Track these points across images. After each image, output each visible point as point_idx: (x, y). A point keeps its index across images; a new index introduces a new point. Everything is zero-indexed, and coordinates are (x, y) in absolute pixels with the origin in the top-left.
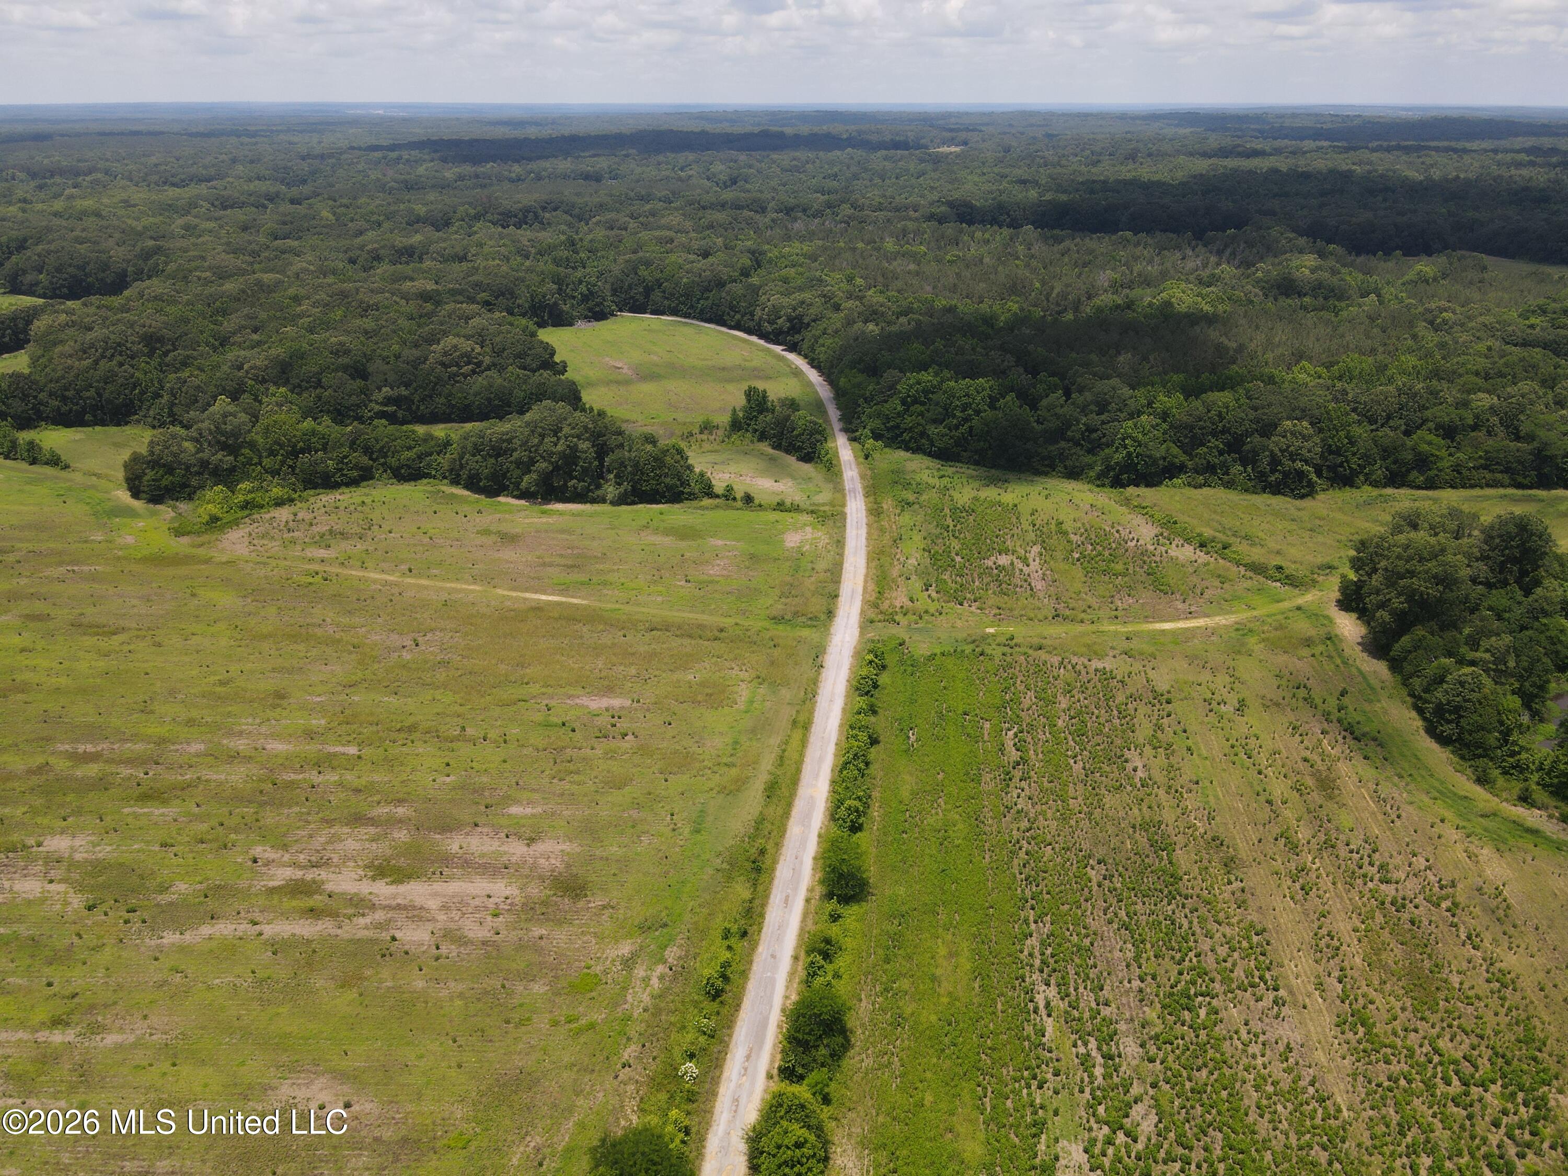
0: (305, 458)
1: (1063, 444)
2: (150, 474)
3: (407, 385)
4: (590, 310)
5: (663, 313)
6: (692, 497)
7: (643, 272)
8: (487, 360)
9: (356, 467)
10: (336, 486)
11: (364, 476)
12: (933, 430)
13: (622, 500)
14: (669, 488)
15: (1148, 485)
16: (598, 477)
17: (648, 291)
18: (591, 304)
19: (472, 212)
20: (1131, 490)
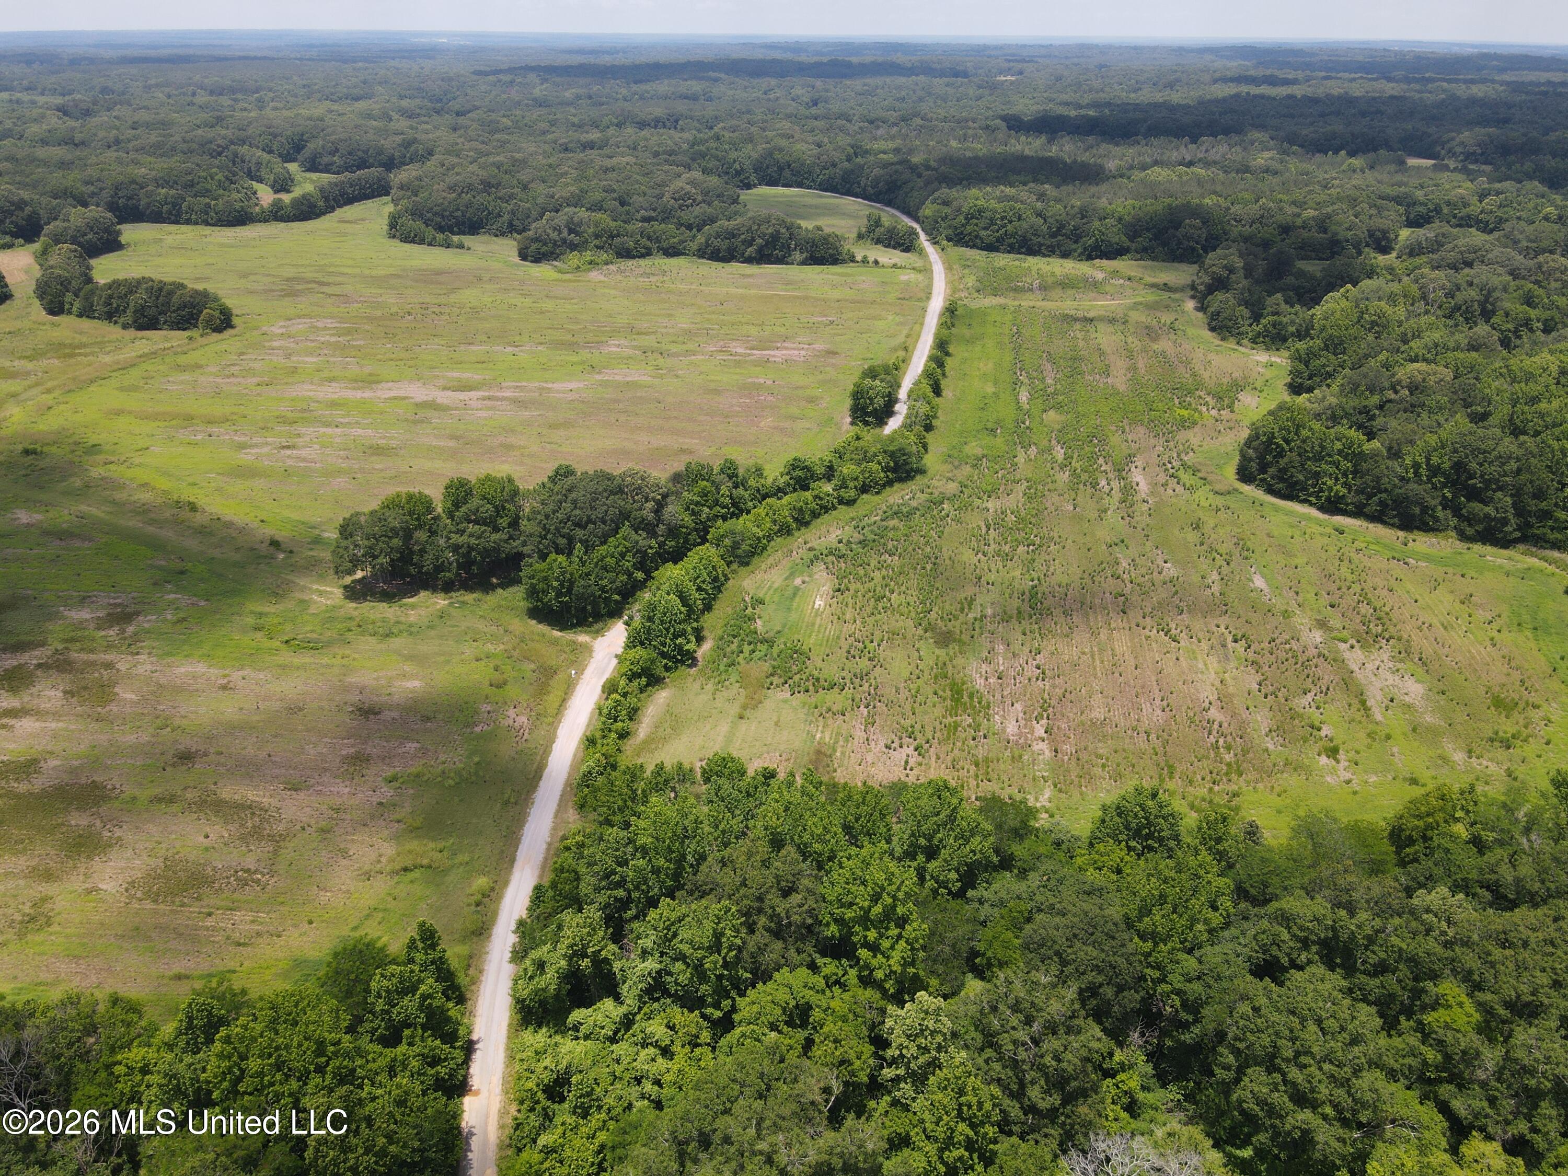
0: (617, 241)
1: (1060, 238)
2: (534, 246)
3: (654, 210)
4: (741, 181)
5: (791, 186)
6: (843, 262)
7: (777, 156)
8: (700, 198)
9: (644, 247)
10: (634, 257)
11: (647, 254)
12: (983, 233)
13: (804, 263)
14: (831, 256)
15: (1108, 259)
16: (789, 251)
17: (781, 169)
18: (742, 177)
19: (615, 121)
20: (1097, 262)
